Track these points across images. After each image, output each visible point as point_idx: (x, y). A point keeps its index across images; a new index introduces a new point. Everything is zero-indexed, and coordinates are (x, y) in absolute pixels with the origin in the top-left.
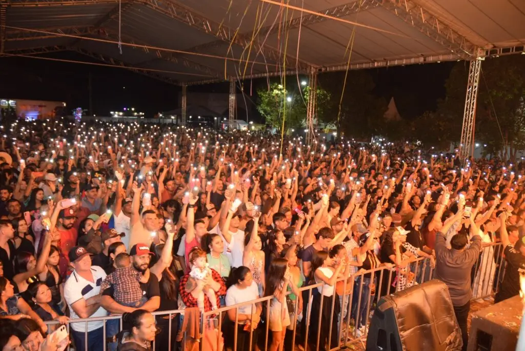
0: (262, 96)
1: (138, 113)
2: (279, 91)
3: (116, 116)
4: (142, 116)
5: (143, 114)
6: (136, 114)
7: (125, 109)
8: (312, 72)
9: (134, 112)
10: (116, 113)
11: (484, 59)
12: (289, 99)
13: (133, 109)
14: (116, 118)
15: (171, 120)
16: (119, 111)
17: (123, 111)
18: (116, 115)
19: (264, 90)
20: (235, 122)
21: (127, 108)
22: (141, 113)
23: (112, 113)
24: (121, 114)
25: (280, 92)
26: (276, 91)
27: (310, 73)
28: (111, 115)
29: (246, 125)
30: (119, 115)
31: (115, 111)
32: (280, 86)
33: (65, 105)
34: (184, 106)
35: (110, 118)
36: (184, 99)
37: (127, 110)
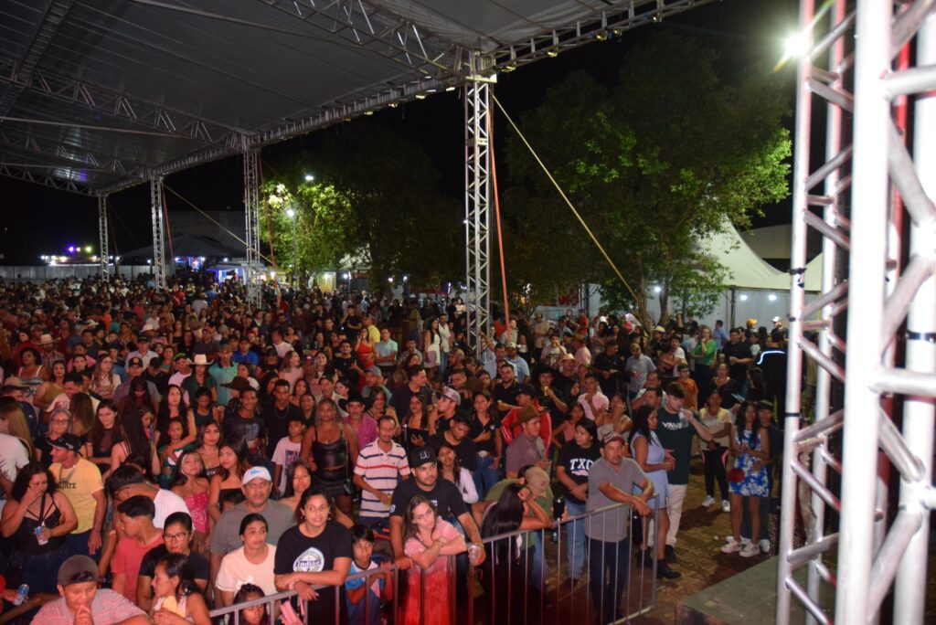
2: (278, 196)
3: (53, 264)
4: (110, 261)
6: (94, 258)
7: (71, 249)
10: (54, 257)
11: (494, 79)
13: (89, 249)
14: (52, 268)
16: (59, 254)
17: (68, 254)
18: (53, 261)
20: (240, 265)
21: (75, 248)
23: (43, 257)
24: (64, 259)
25: (281, 201)
26: (272, 199)
28: (44, 264)
30: (59, 262)
31: (49, 255)
32: (281, 188)
34: (104, 237)
35: (41, 268)
36: (103, 223)
37: (75, 252)
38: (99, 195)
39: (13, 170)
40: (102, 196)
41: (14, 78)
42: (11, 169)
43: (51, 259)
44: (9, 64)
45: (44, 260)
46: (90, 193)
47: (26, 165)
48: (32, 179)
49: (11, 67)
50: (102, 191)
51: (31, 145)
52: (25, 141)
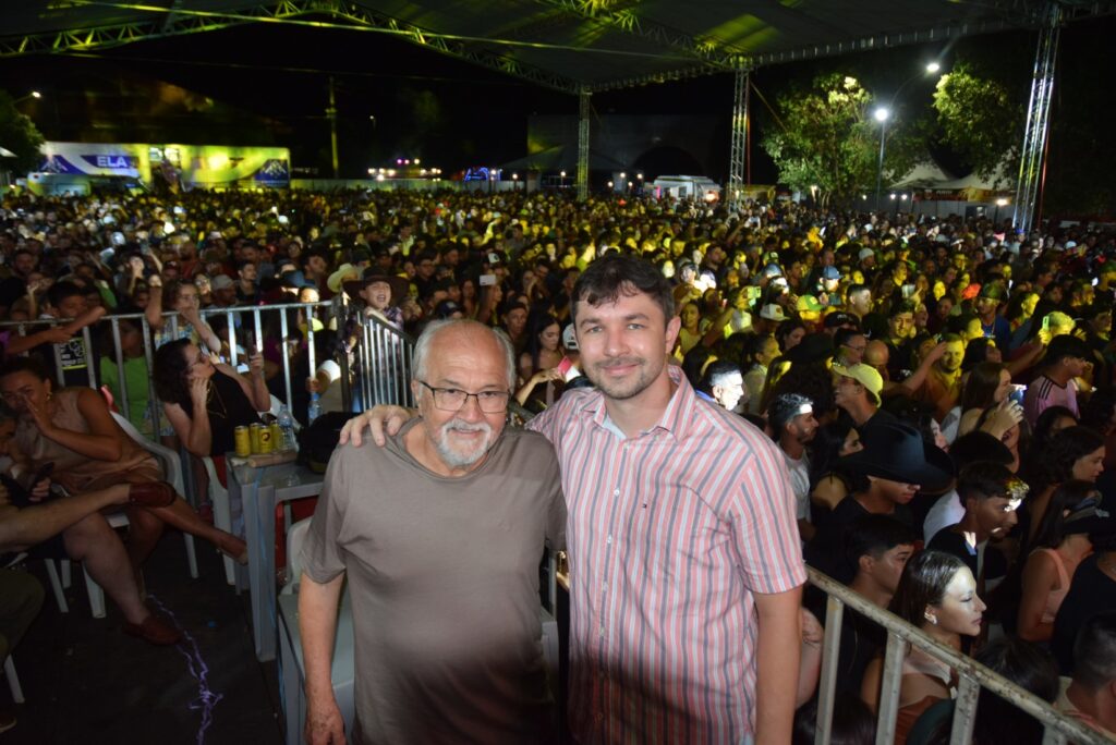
0: (788, 111)
1: (428, 169)
2: (845, 93)
3: (380, 177)
4: (437, 176)
5: (439, 172)
6: (423, 172)
7: (399, 161)
8: (1054, 23)
9: (421, 166)
10: (382, 171)
12: (882, 114)
13: (417, 162)
14: (380, 183)
15: (512, 183)
16: (386, 168)
17: (395, 166)
18: (382, 175)
19: (797, 96)
21: (403, 160)
22: (434, 171)
23: (371, 171)
24: (392, 172)
25: (846, 99)
26: (834, 96)
27: (1049, 22)
28: (370, 178)
29: (717, 188)
30: (387, 176)
31: (377, 167)
32: (850, 82)
37: (404, 165)
43: (378, 173)
45: (371, 174)
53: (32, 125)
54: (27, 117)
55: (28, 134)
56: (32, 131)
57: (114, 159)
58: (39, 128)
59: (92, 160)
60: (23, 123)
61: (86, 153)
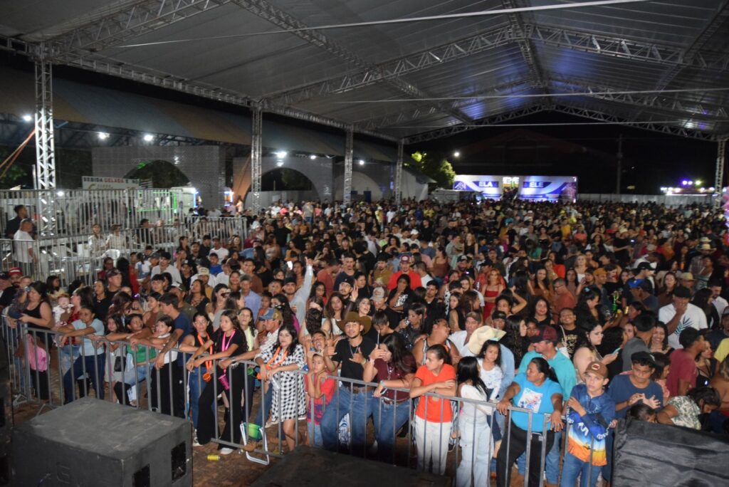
1: (707, 188)
3: (671, 194)
4: (714, 193)
6: (702, 190)
7: (685, 183)
9: (700, 187)
10: (671, 189)
13: (698, 183)
14: (670, 197)
16: (675, 186)
17: (681, 186)
18: (670, 191)
21: (688, 182)
22: (711, 189)
23: (663, 189)
24: (678, 190)
28: (662, 194)
30: (674, 192)
31: (667, 185)
33: (575, 180)
34: (720, 173)
35: (662, 197)
36: (720, 162)
37: (687, 185)
38: (719, 140)
39: (656, 126)
40: (721, 141)
41: (680, 61)
42: (655, 125)
43: (668, 190)
44: (676, 52)
45: (663, 191)
46: (712, 139)
47: (666, 122)
48: (669, 132)
49: (678, 54)
50: (722, 137)
51: (676, 107)
52: (672, 104)
53: (451, 168)
54: (449, 164)
55: (447, 171)
56: (450, 171)
57: (487, 183)
58: (453, 170)
59: (477, 183)
60: (447, 167)
61: (475, 180)
